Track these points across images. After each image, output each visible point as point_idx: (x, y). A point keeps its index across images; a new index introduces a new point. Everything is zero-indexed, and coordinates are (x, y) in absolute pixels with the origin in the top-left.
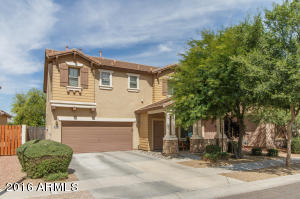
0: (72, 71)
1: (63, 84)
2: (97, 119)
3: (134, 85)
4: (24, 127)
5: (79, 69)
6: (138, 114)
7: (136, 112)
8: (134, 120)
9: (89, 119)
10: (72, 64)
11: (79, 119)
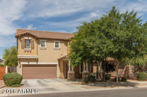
0: (27, 41)
1: (23, 48)
2: (39, 63)
3: (57, 46)
4: (7, 67)
5: (30, 40)
6: (59, 60)
7: (58, 60)
8: (57, 63)
9: (35, 63)
10: (27, 38)
11: (30, 63)
